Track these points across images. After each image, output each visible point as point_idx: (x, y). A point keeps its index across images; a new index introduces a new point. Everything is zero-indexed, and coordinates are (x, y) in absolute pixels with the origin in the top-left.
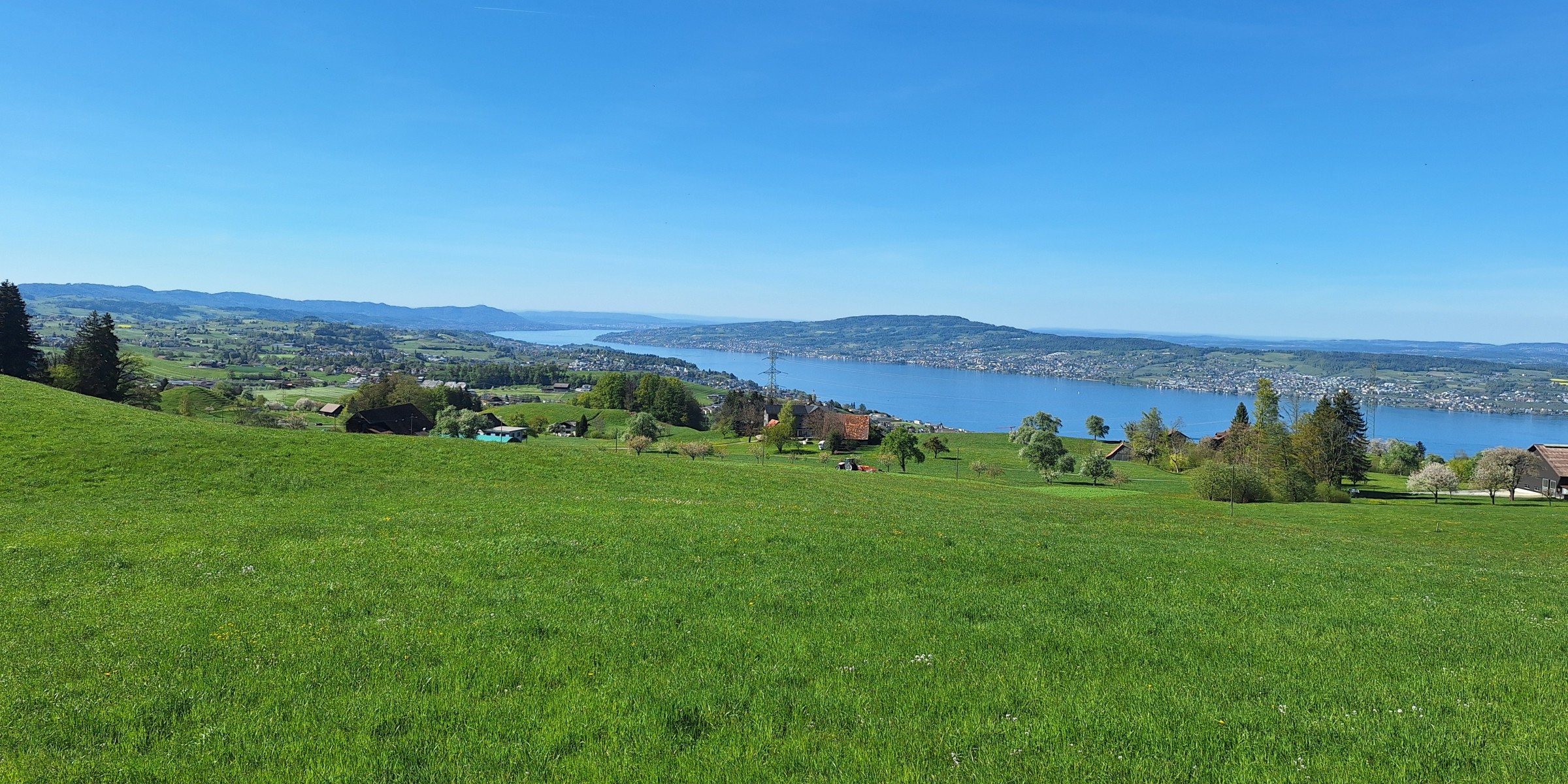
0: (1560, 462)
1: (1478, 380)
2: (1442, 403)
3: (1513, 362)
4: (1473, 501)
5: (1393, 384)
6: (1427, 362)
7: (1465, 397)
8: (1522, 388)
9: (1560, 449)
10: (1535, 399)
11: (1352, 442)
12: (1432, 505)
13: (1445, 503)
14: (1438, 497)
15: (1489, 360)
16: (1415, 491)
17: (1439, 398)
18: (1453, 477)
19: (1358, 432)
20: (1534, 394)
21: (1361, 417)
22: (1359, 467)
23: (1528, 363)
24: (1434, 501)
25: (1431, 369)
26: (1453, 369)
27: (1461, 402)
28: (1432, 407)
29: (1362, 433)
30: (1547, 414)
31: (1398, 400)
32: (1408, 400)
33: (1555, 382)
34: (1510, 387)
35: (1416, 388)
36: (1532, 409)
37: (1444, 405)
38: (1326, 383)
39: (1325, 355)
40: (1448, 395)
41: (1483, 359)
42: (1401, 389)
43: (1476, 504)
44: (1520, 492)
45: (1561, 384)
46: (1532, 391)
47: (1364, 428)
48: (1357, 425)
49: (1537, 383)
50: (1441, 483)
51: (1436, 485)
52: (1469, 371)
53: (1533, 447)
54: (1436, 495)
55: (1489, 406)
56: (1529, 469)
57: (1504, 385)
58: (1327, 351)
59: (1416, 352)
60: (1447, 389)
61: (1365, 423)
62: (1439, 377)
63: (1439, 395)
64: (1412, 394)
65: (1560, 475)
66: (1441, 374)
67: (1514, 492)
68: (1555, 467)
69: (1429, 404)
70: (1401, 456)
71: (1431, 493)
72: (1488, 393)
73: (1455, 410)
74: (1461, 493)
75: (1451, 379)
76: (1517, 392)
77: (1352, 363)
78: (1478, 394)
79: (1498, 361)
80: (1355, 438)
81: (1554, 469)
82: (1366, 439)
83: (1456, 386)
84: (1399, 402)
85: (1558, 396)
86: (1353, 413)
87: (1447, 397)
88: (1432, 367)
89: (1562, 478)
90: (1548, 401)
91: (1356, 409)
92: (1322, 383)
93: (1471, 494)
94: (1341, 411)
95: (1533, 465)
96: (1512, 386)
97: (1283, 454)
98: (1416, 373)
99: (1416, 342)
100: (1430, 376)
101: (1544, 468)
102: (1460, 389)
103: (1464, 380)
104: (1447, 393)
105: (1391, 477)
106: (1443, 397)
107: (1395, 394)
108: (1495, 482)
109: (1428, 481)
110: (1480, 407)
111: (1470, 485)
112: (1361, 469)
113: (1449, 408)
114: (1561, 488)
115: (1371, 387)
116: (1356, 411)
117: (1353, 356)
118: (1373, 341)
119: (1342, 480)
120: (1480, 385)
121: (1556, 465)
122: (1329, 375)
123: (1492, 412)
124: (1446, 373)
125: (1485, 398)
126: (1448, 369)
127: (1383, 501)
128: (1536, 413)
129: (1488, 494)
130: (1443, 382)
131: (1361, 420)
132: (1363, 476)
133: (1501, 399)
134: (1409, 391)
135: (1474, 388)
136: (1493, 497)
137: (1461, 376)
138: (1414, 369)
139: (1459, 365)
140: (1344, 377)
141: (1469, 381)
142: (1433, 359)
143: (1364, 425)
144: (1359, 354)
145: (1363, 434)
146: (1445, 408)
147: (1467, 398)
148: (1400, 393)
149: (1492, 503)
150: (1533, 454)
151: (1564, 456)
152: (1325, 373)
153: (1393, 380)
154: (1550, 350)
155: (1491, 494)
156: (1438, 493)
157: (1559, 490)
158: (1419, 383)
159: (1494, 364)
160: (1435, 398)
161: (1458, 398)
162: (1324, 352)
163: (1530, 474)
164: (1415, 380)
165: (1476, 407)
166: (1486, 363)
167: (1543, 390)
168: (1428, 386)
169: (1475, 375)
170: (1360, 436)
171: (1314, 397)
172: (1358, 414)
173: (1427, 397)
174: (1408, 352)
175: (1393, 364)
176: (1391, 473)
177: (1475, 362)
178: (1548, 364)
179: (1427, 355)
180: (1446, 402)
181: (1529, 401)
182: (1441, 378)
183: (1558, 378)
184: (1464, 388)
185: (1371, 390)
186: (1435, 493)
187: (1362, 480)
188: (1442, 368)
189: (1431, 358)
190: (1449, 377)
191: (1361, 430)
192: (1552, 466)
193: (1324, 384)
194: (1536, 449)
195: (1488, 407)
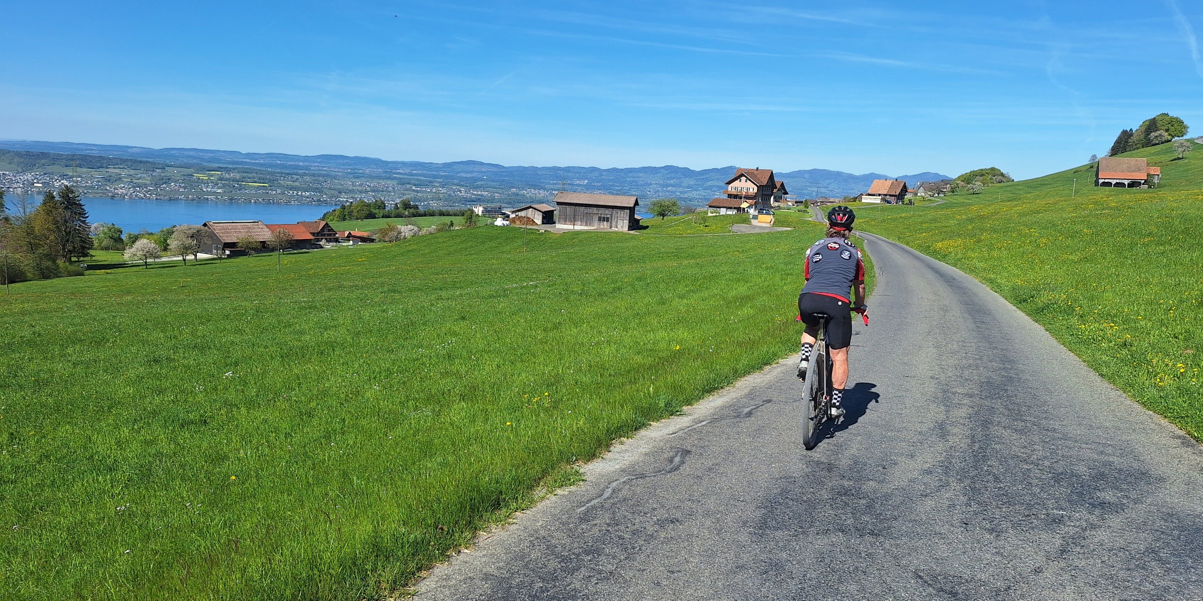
0: (222, 233)
1: (145, 176)
2: (120, 193)
3: (168, 162)
4: (171, 265)
5: (80, 179)
6: (105, 161)
7: (137, 188)
8: (176, 181)
9: (222, 224)
10: (185, 189)
11: (77, 228)
12: (143, 270)
13: (152, 268)
14: (147, 264)
15: (150, 160)
16: (130, 261)
17: (117, 190)
18: (157, 248)
19: (82, 219)
20: (183, 185)
21: (83, 207)
22: (84, 247)
23: (178, 163)
24: (145, 267)
25: (109, 166)
26: (126, 167)
27: (134, 192)
28: (113, 197)
29: (85, 219)
30: (193, 200)
31: (85, 191)
32: (93, 191)
33: (196, 176)
34: (168, 181)
35: (99, 182)
36: (183, 196)
37: (121, 195)
38: (22, 178)
39: (19, 154)
40: (123, 187)
41: (147, 159)
42: (87, 182)
43: (175, 266)
44: (200, 256)
45: (201, 178)
46: (183, 183)
47: (86, 216)
48: (80, 214)
49: (185, 177)
50: (149, 253)
51: (145, 255)
52: (138, 168)
53: (205, 223)
54: (146, 262)
55: (154, 194)
56: (205, 239)
57: (163, 179)
58: (19, 150)
59: (95, 153)
60: (123, 182)
61: (86, 212)
62: (116, 173)
63: (117, 187)
64: (96, 187)
65: (223, 242)
66: (117, 171)
67: (196, 255)
68: (220, 236)
69: (110, 194)
70: (109, 236)
71: (141, 261)
72: (153, 185)
73: (130, 198)
74: (164, 259)
75: (125, 174)
76: (172, 184)
77: (43, 161)
78: (146, 186)
79: (157, 160)
80: (79, 224)
81: (220, 238)
82: (88, 224)
83: (129, 180)
84: (86, 193)
85: (200, 187)
86: (76, 204)
87: (123, 189)
88: (109, 165)
89: (225, 243)
90: (193, 190)
91: (78, 201)
92: (18, 178)
93: (170, 259)
94: (66, 203)
95: (207, 236)
96: (169, 179)
97: (28, 240)
98: (98, 170)
99: (94, 145)
100: (108, 172)
101: (213, 236)
102: (132, 182)
103: (134, 175)
104: (123, 185)
105: (104, 252)
106: (120, 188)
107: (82, 187)
108: (185, 250)
109: (139, 253)
110: (148, 195)
111: (169, 253)
112: (86, 247)
113: (126, 197)
114: (225, 250)
115: (62, 181)
116: (78, 203)
117: (44, 155)
118: (58, 143)
119: (72, 258)
120: (146, 179)
121: (221, 235)
122: (24, 171)
123: (157, 199)
124: (121, 170)
125: (151, 188)
126: (122, 166)
127: (107, 271)
128: (186, 199)
129: (181, 258)
130: (119, 176)
131: (83, 209)
132: (88, 253)
133: (162, 189)
134: (94, 184)
135: (143, 181)
136: (184, 260)
137: (132, 172)
138: (95, 167)
139: (130, 164)
140: (38, 173)
141: (139, 176)
142: (110, 159)
143: (86, 214)
144: (48, 154)
145: (85, 221)
146: (123, 196)
147: (138, 189)
148: (86, 186)
149: (184, 265)
150: (206, 228)
151: (224, 228)
152: (20, 170)
153: (80, 176)
154: (191, 153)
155: (183, 258)
156: (147, 261)
157: (223, 251)
158: (101, 178)
159: (155, 164)
160: (114, 189)
161: (132, 189)
162: (17, 151)
163: (206, 242)
164: (98, 175)
165: (145, 195)
166: (147, 162)
167: (189, 182)
168: (108, 180)
169: (142, 172)
170: (84, 222)
171: (12, 190)
172: (81, 205)
173: (108, 188)
174: (89, 153)
175: (78, 162)
176: (102, 249)
177: (141, 162)
178: (190, 164)
179: (104, 155)
180: (123, 192)
181: (181, 190)
182: (117, 174)
183: (198, 174)
184: (135, 181)
185: (63, 183)
186: (145, 261)
187: (88, 256)
188: (117, 166)
189: (108, 158)
190: (123, 173)
191: (84, 218)
192: (218, 236)
193: (20, 179)
194: (207, 225)
195: (153, 196)
